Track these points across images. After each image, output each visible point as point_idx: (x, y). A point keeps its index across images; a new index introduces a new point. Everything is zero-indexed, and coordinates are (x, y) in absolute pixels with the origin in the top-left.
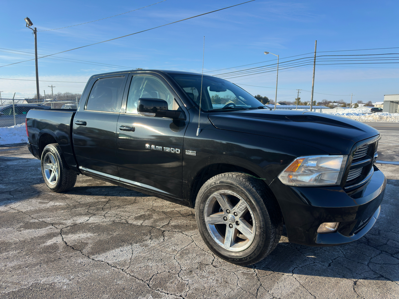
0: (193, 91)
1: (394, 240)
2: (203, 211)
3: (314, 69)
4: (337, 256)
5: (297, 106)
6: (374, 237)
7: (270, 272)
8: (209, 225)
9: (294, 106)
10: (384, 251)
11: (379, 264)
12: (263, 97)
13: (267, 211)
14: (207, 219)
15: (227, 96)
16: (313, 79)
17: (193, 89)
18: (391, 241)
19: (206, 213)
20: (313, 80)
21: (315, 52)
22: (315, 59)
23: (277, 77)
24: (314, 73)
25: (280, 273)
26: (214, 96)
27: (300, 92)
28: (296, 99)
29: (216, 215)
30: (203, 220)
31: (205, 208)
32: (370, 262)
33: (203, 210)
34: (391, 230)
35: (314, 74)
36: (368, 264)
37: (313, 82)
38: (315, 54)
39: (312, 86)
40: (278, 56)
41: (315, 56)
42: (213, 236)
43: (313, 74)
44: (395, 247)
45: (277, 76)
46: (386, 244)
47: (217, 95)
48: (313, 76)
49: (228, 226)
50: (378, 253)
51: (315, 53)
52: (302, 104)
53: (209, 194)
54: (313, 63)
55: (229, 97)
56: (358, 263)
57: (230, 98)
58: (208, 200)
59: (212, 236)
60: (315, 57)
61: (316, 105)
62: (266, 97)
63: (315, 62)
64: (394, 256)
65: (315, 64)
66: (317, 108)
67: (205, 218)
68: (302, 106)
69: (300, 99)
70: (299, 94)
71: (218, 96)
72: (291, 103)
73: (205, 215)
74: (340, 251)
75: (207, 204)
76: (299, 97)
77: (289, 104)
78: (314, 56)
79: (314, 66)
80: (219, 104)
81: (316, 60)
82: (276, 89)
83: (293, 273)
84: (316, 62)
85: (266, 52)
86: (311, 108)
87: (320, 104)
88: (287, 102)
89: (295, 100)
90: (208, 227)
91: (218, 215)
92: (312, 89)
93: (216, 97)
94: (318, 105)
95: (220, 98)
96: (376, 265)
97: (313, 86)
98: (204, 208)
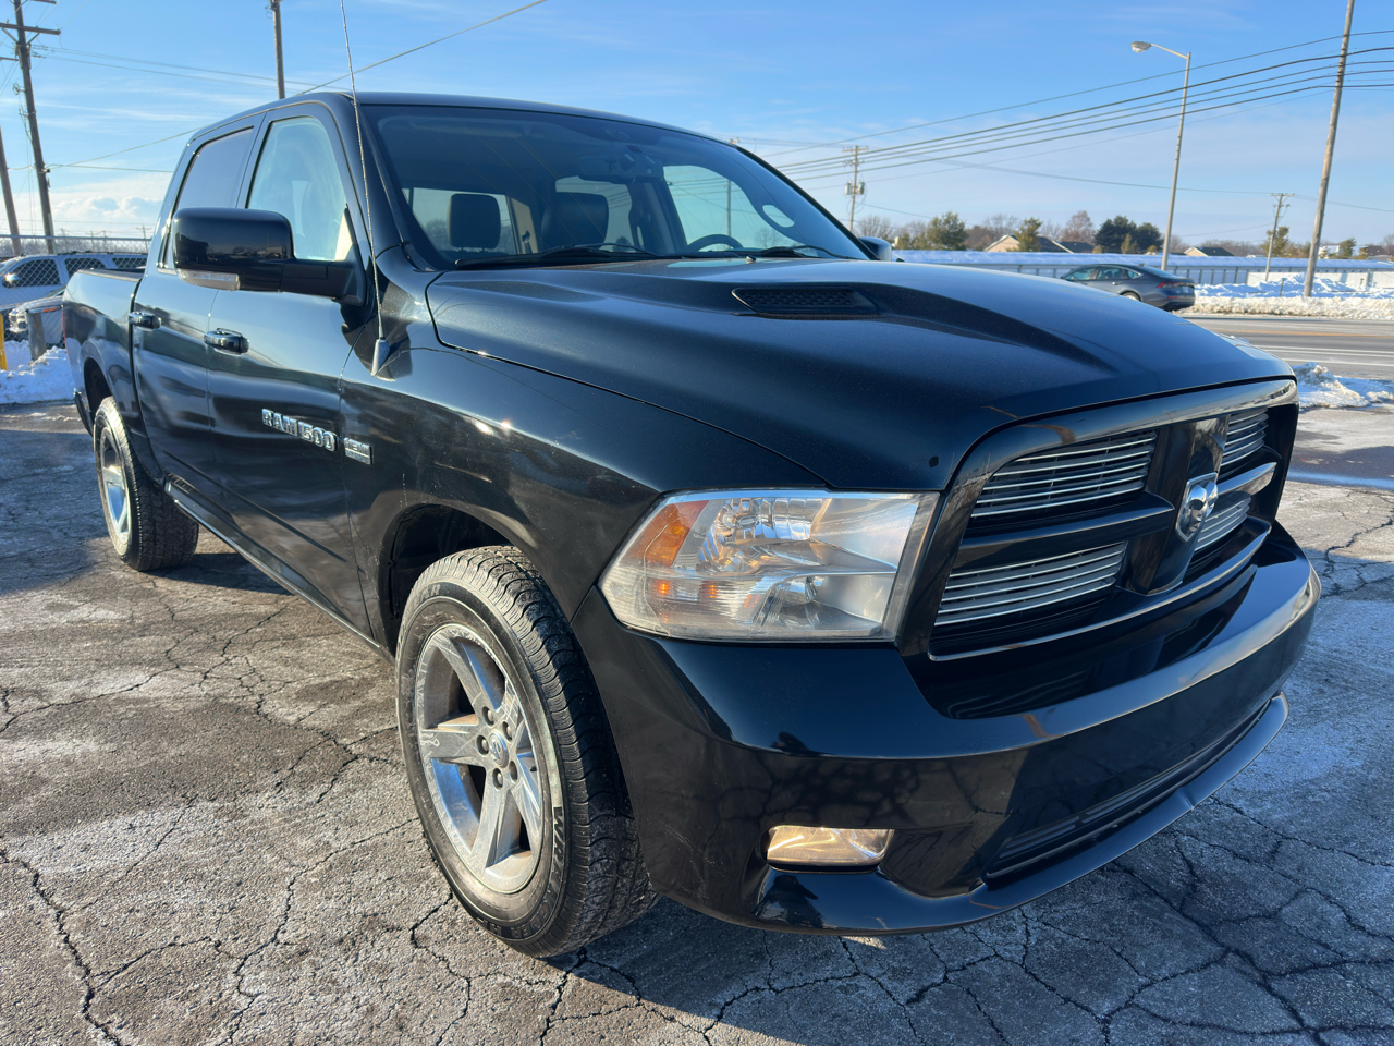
0: (854, 198)
1: (1328, 897)
2: (410, 704)
3: (1334, 105)
4: (986, 952)
5: (1268, 261)
6: (1238, 868)
7: (623, 996)
8: (436, 765)
9: (1261, 261)
10: (1237, 952)
11: (1166, 1020)
12: (1139, 224)
13: (574, 737)
14: (426, 738)
15: (999, 219)
16: (1329, 146)
17: (855, 193)
18: (1310, 899)
19: (420, 714)
20: (1328, 152)
21: (1345, 32)
22: (1343, 65)
23: (1180, 145)
24: (1335, 124)
25: (661, 1008)
26: (940, 217)
27: (1284, 203)
28: (1269, 233)
29: (453, 728)
30: (413, 743)
31: (417, 692)
32: (1127, 1005)
33: (412, 698)
34: (1346, 841)
35: (1335, 128)
36: (1113, 1013)
37: (1326, 161)
38: (1346, 45)
39: (1324, 176)
40: (1187, 58)
41: (1345, 50)
42: (442, 810)
43: (1331, 128)
44: (1312, 934)
45: (1180, 137)
46: (1273, 916)
47: (954, 213)
48: (1329, 136)
49: (492, 778)
50: (1200, 958)
51: (1344, 40)
52: (1295, 252)
53: (420, 637)
54: (1334, 82)
55: (1004, 224)
56: (1067, 1000)
57: (1010, 224)
58: (421, 663)
59: (439, 811)
60: (1344, 56)
61: (1356, 258)
62: (1148, 225)
63: (1341, 76)
64: (1273, 985)
65: (1340, 87)
66: (1354, 270)
67: (420, 736)
68: (1293, 261)
69: (1285, 231)
70: (1281, 214)
71: (956, 218)
72: (1252, 247)
73: (420, 719)
74: (1021, 929)
75: (420, 678)
76: (1281, 224)
77: (1244, 251)
78: (1342, 53)
79: (1335, 94)
80: (959, 249)
81: (1348, 69)
82: (1172, 191)
83: (719, 1018)
84: (1345, 78)
85: (1139, 44)
86: (1309, 269)
87: (1371, 251)
88: (1236, 247)
89: (1266, 237)
90: (427, 769)
91: (464, 728)
92: (1320, 190)
93: (947, 222)
94: (1363, 257)
95: (962, 225)
96: (1145, 1027)
97: (1327, 179)
98: (413, 691)
